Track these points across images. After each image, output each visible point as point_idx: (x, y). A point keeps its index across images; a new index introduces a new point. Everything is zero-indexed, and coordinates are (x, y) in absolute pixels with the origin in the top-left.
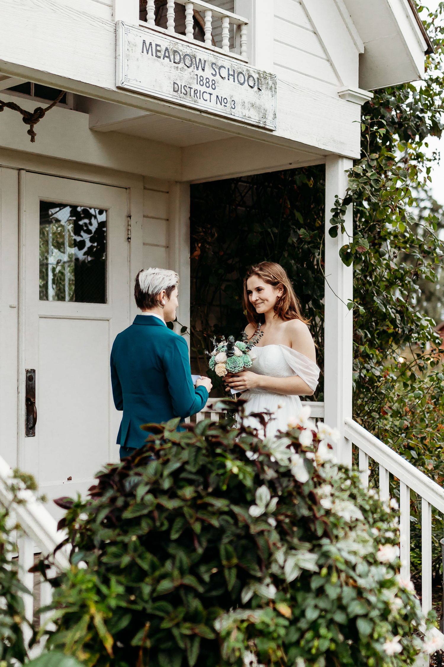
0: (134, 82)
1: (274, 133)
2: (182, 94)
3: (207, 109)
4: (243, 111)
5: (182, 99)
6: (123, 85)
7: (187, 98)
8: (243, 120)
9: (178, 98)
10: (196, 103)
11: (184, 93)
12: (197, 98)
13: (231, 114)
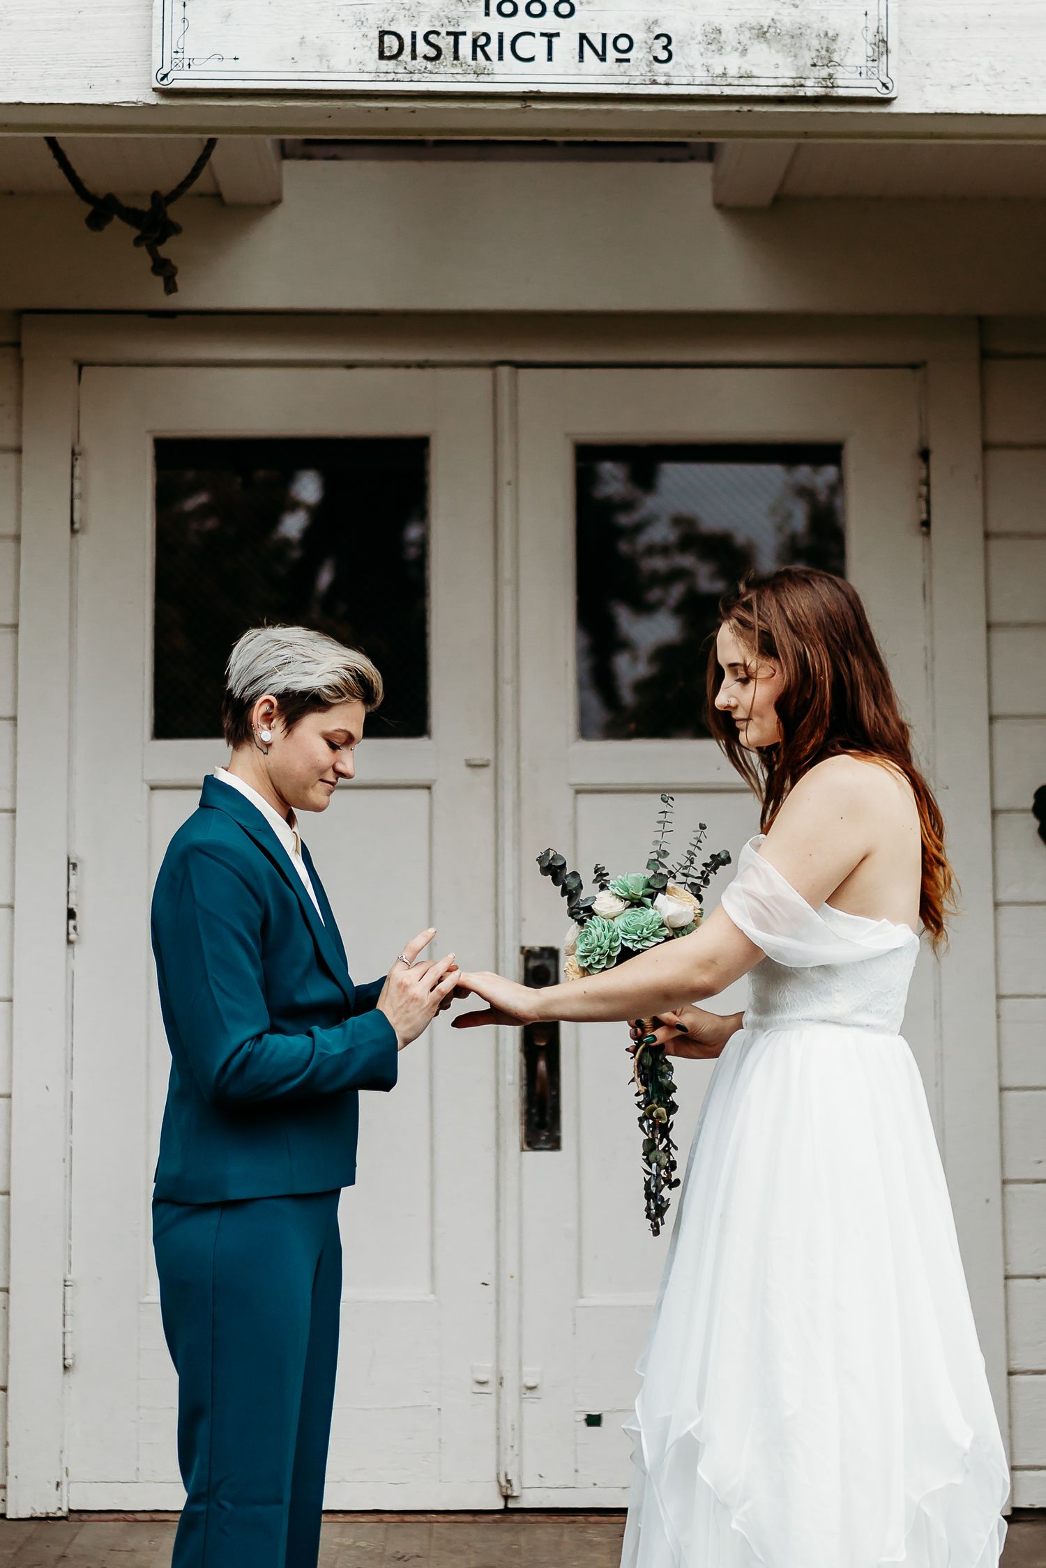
0: (214, 64)
1: (894, 108)
2: (420, 59)
3: (534, 88)
4: (710, 62)
5: (416, 77)
6: (165, 82)
7: (442, 69)
8: (715, 91)
9: (399, 77)
10: (481, 78)
11: (425, 57)
12: (488, 58)
13: (654, 83)
